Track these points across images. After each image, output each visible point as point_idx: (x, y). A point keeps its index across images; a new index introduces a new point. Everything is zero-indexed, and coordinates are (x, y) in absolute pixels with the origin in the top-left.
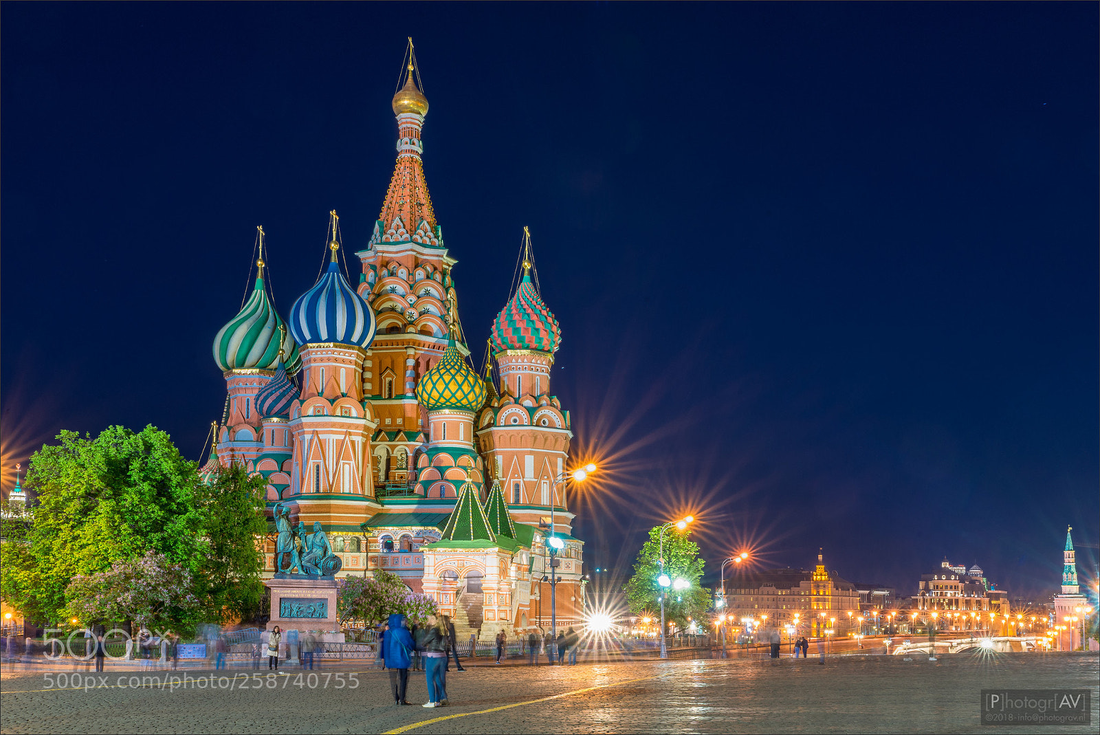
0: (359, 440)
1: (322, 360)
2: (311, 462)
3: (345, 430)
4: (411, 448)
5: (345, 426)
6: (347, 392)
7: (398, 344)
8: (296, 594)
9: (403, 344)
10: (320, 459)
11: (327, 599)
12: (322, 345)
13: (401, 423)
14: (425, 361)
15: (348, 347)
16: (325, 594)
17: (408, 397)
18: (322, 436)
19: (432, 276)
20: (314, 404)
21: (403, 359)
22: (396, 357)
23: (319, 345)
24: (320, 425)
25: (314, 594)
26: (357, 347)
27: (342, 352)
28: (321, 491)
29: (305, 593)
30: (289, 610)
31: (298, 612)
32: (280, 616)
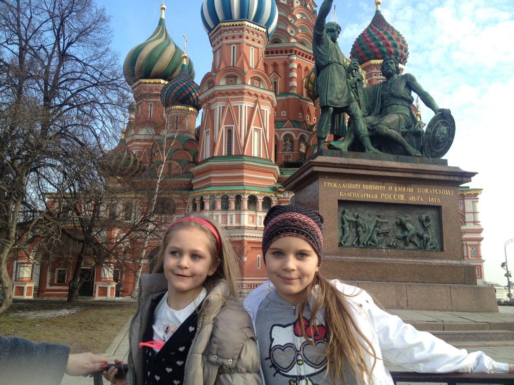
0: (267, 110)
1: (234, 38)
2: (223, 127)
4: (297, 133)
5: (256, 95)
6: (256, 68)
7: (281, 52)
8: (373, 192)
9: (286, 52)
10: (234, 124)
11: (438, 208)
12: (235, 23)
13: (285, 115)
14: (303, 67)
15: (258, 27)
16: (434, 195)
17: (293, 94)
18: (234, 104)
19: (306, 6)
20: (228, 74)
21: (286, 64)
22: (280, 63)
23: (231, 24)
24: (234, 93)
25: (412, 194)
26: (265, 30)
27: (252, 32)
28: (233, 154)
29: (393, 192)
30: (360, 228)
31: (378, 234)
32: (340, 245)
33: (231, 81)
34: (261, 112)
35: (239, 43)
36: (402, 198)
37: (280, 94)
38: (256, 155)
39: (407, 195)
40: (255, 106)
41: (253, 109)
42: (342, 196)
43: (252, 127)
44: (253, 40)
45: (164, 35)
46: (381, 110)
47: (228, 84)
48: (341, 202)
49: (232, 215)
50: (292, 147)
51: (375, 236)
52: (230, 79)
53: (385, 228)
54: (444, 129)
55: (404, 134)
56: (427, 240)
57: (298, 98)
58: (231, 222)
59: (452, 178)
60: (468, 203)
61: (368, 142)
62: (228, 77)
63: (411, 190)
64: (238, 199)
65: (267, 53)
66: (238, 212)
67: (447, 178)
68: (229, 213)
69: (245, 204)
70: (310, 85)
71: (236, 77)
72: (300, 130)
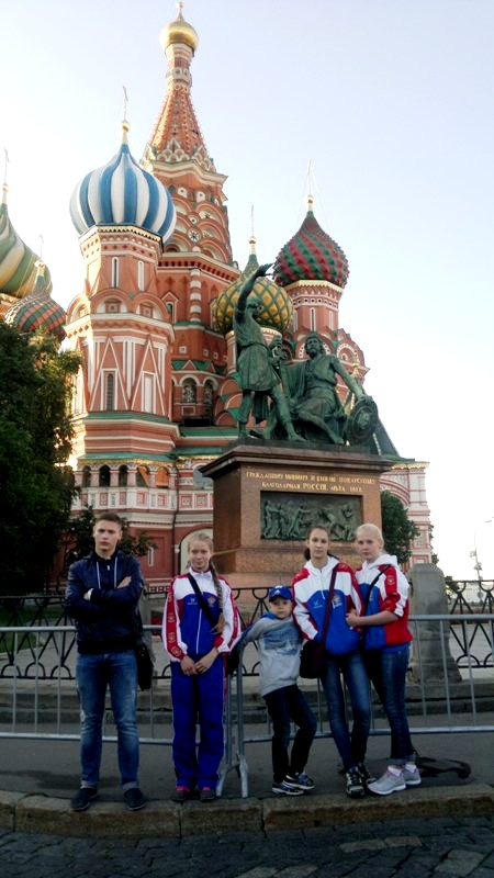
0: (162, 348)
1: (115, 247)
2: (101, 371)
3: (146, 333)
4: (201, 377)
5: (147, 328)
6: (146, 291)
7: (180, 264)
8: (296, 482)
9: (186, 264)
10: (115, 367)
11: (360, 497)
12: (117, 228)
13: (185, 352)
14: (210, 286)
15: (149, 235)
16: (356, 485)
17: (193, 323)
18: (118, 339)
19: (212, 201)
20: (106, 298)
21: (186, 281)
22: (177, 280)
23: (112, 228)
24: (115, 324)
25: (335, 484)
26: (159, 239)
27: (142, 240)
28: (116, 408)
29: (315, 482)
30: (282, 520)
31: (300, 526)
32: (263, 537)
33: (112, 308)
34: (156, 350)
35: (124, 256)
36: (324, 488)
37: (178, 321)
38: (148, 410)
39: (329, 484)
40: (147, 342)
41: (144, 347)
42: (265, 486)
43: (142, 372)
44: (143, 252)
45: (7, 228)
46: (305, 391)
47: (107, 312)
48: (265, 494)
49: (114, 492)
50: (194, 397)
51: (297, 529)
52: (110, 305)
53: (308, 519)
54: (366, 416)
55: (327, 420)
56: (348, 532)
57: (202, 328)
58: (113, 503)
59: (373, 467)
60: (413, 478)
61: (290, 428)
62: (107, 302)
63: (333, 479)
64: (123, 471)
65: (160, 264)
66: (123, 489)
67: (367, 467)
68: (110, 491)
69: (132, 478)
70: (219, 314)
71: (119, 302)
72: (206, 373)
